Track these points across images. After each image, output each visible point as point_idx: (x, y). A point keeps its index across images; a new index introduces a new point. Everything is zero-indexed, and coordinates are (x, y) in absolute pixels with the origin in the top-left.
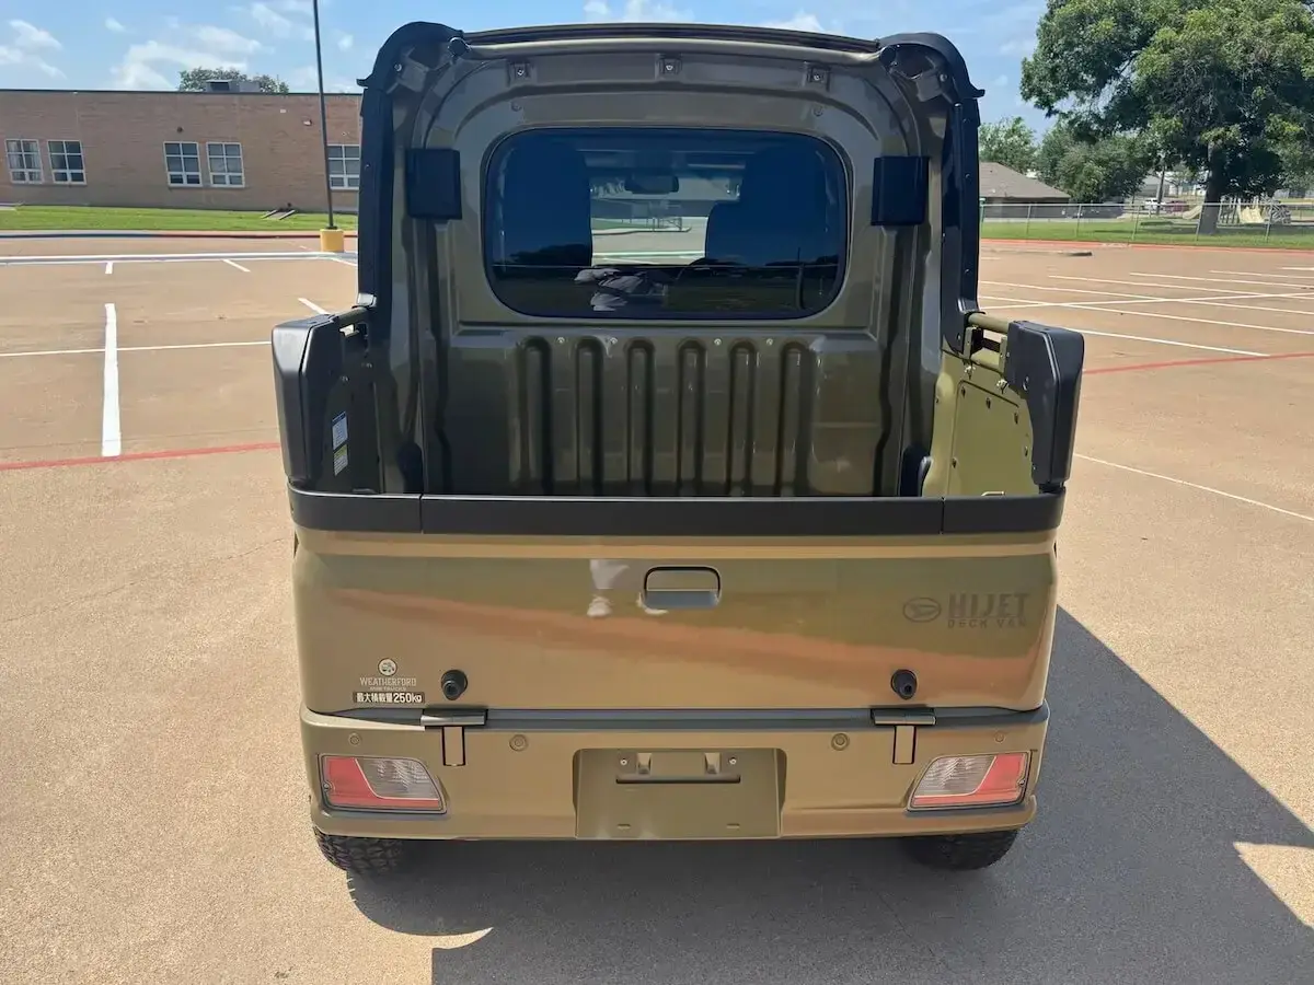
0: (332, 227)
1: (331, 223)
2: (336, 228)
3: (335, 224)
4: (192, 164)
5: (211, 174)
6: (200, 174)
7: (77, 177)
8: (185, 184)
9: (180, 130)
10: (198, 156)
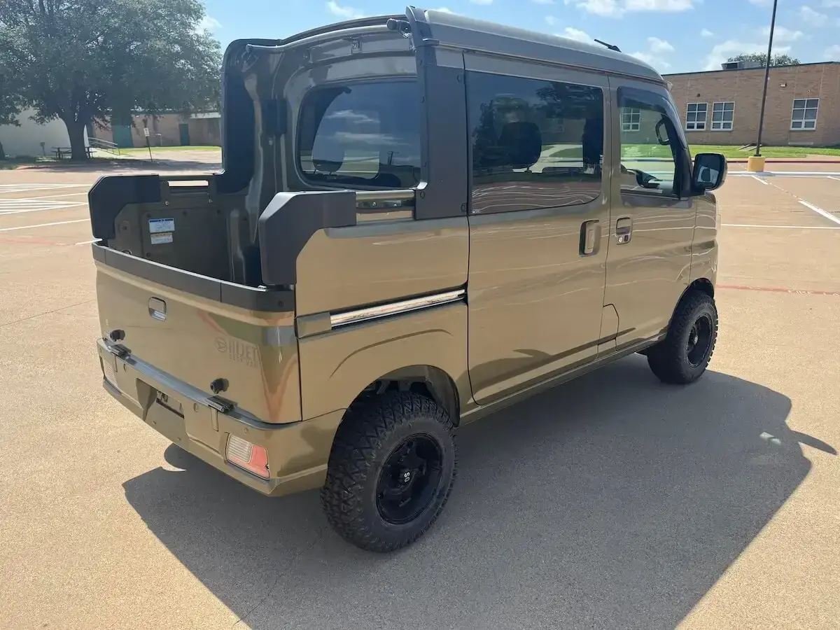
0: (758, 155)
1: (758, 151)
2: (760, 156)
3: (760, 153)
4: (701, 116)
5: (712, 122)
6: (705, 122)
7: (635, 127)
8: (695, 129)
9: (699, 95)
10: (706, 112)
